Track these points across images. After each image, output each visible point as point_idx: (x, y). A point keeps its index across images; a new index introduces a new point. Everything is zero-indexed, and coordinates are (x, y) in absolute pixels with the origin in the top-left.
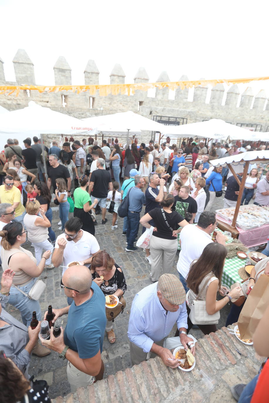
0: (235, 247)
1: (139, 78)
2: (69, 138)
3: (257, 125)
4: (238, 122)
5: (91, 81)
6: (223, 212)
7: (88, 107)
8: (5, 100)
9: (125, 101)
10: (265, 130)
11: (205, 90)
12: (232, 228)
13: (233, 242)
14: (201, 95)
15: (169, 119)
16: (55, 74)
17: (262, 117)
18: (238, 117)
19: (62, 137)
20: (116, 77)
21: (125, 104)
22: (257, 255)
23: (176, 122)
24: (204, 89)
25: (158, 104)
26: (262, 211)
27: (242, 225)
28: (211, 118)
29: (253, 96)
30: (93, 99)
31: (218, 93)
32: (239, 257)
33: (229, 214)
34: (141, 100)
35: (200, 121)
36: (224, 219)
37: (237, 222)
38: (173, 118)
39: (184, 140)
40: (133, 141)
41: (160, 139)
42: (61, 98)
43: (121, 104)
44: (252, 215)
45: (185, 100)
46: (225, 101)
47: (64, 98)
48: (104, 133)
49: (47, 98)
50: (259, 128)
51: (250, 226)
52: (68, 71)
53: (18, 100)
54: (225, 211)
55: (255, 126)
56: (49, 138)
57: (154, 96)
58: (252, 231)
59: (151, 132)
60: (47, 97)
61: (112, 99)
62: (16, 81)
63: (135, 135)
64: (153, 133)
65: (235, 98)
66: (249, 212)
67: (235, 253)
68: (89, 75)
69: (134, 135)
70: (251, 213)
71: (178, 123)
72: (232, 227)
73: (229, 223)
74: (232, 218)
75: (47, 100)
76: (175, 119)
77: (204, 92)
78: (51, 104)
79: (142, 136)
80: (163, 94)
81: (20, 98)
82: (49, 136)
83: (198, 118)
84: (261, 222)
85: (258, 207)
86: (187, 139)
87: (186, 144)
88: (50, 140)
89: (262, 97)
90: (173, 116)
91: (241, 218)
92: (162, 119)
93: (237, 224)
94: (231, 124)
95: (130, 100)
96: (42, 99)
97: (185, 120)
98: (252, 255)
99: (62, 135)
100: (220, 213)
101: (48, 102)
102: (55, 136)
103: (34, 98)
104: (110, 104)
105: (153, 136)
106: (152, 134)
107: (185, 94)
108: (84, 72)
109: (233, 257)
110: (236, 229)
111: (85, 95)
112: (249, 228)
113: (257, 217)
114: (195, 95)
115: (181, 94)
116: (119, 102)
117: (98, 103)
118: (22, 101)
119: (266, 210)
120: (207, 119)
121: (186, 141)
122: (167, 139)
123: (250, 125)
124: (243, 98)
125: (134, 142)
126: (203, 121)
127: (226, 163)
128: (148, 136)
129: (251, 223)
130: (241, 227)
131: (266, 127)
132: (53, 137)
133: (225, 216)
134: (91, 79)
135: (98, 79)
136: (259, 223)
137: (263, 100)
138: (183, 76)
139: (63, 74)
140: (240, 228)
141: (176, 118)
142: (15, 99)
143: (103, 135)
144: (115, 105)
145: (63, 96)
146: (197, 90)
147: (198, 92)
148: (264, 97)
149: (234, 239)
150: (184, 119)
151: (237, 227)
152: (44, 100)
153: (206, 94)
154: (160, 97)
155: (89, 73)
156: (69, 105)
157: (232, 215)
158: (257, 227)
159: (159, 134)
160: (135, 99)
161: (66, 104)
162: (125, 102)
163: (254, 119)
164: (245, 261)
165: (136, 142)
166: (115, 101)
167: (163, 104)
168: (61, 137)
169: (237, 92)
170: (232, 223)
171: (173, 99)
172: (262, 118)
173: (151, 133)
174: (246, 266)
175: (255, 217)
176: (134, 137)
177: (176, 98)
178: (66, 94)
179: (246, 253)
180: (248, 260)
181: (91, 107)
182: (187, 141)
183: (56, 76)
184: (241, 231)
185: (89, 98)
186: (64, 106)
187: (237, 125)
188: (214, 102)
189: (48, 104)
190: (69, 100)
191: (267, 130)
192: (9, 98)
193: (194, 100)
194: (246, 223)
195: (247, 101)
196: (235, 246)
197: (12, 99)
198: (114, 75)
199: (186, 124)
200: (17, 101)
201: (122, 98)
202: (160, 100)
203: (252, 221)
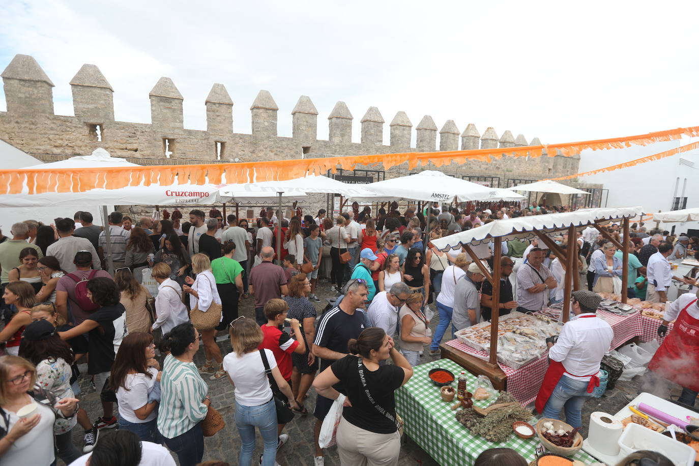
0: (507, 412)
1: (300, 112)
2: (171, 211)
3: (492, 178)
4: (463, 175)
5: (218, 116)
6: (468, 335)
7: (213, 158)
8: (48, 147)
9: (279, 147)
10: (506, 185)
11: (407, 128)
12: (492, 368)
13: (500, 400)
14: (403, 136)
15: (355, 174)
16: (152, 105)
17: (497, 166)
18: (462, 167)
19: (158, 210)
20: (261, 111)
21: (279, 152)
22: (552, 427)
23: (366, 177)
24: (405, 127)
25: (335, 151)
26: (535, 325)
27: (508, 358)
28: (423, 170)
29: (479, 137)
30: (223, 144)
31: (428, 133)
32: (519, 436)
33: (481, 336)
34: (306, 145)
35: (405, 175)
36: (471, 347)
37: (497, 355)
38: (360, 172)
39: (383, 205)
40: (293, 213)
41: (342, 206)
42: (162, 143)
43: (272, 151)
44: (521, 334)
45: (378, 144)
46: (439, 144)
47: (167, 144)
48: (238, 201)
49: (135, 143)
50: (497, 183)
51: (524, 360)
52: (176, 101)
53: (75, 147)
54: (472, 332)
55: (491, 179)
56: (134, 213)
57: (327, 138)
58: (528, 369)
59: (326, 196)
60: (134, 141)
61: (255, 144)
62: (74, 115)
63: (297, 202)
64: (330, 198)
65: (454, 140)
66: (515, 330)
67: (509, 425)
68: (214, 107)
69: (294, 201)
70: (518, 331)
71: (370, 180)
72: (490, 364)
73: (482, 356)
74: (487, 345)
75: (135, 146)
76: (365, 172)
77: (406, 132)
78: (142, 153)
79: (310, 203)
80: (342, 135)
81: (81, 144)
82: (134, 210)
83: (401, 171)
84: (541, 347)
85: (526, 316)
86: (387, 204)
87: (387, 212)
88: (136, 216)
89: (491, 138)
90: (360, 169)
91: (503, 345)
92: (343, 174)
93: (498, 358)
94: (454, 176)
95: (288, 145)
96: (124, 146)
97: (381, 174)
98: (543, 426)
99: (157, 207)
100: (462, 336)
101: (136, 150)
102: (147, 210)
103: (110, 144)
104: (253, 152)
105: (330, 203)
106: (328, 200)
107: (377, 135)
108: (206, 103)
109: (507, 436)
110: (498, 367)
111: (208, 139)
112: (522, 363)
113: (530, 338)
114: (393, 137)
115: (371, 135)
116: (268, 149)
117: (232, 152)
118: (84, 148)
119: (542, 320)
120: (416, 171)
121: (386, 208)
122: (353, 206)
123: (482, 178)
124: (465, 140)
125: (296, 214)
126: (410, 175)
127: (460, 242)
128: (320, 203)
129: (524, 352)
130: (508, 363)
131: (506, 180)
132: (142, 211)
133: (474, 342)
134: (217, 114)
135: (231, 113)
136: (538, 350)
137: (494, 142)
138: (371, 109)
139: (167, 105)
140: (506, 366)
141: (367, 171)
142: (70, 145)
143: (237, 204)
144: (261, 154)
145: (167, 141)
146: (394, 130)
147: (397, 132)
148: (494, 138)
149: (499, 392)
150: (379, 172)
151: (500, 363)
152: (129, 146)
153: (410, 134)
154: (337, 140)
155: (214, 104)
156: (177, 155)
157: (486, 338)
158: (536, 359)
159: (339, 198)
160: (295, 144)
161: (171, 153)
162: (279, 149)
163: (486, 169)
164: (533, 443)
165: (299, 213)
166: (261, 148)
167: (344, 151)
168: (154, 210)
169: (456, 132)
170: (489, 357)
171: (359, 142)
172: (498, 168)
173: (326, 198)
174: (539, 458)
175: (528, 339)
176: (295, 204)
177: (364, 141)
178: (171, 137)
179: (529, 422)
180: (536, 438)
181: (219, 158)
182: (389, 208)
183: (154, 108)
184: (509, 372)
185: (214, 143)
186: (168, 157)
187: (463, 179)
188: (423, 146)
189: (137, 155)
190: (177, 146)
191: (508, 184)
192: (56, 144)
193: (392, 143)
194: (515, 355)
195: (472, 144)
196: (506, 409)
197: (64, 145)
198: (258, 108)
199: (384, 180)
200: (75, 150)
201: (272, 143)
202: (338, 145)
203: (523, 347)
